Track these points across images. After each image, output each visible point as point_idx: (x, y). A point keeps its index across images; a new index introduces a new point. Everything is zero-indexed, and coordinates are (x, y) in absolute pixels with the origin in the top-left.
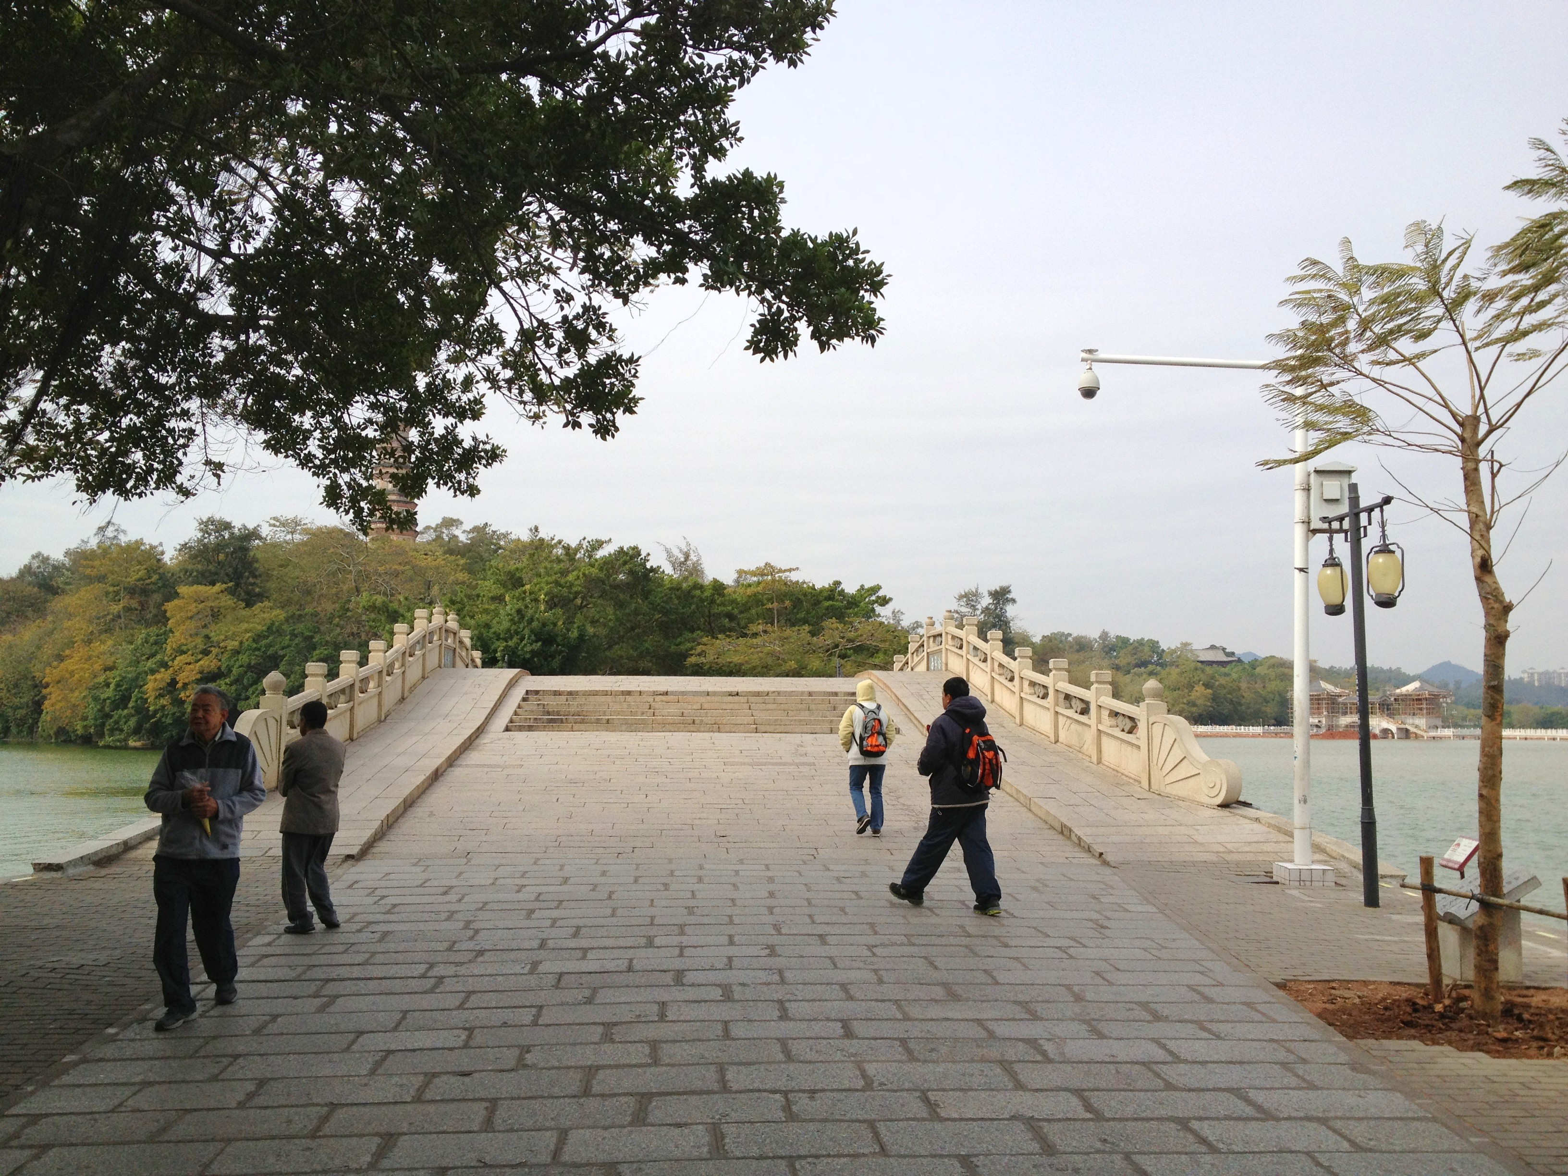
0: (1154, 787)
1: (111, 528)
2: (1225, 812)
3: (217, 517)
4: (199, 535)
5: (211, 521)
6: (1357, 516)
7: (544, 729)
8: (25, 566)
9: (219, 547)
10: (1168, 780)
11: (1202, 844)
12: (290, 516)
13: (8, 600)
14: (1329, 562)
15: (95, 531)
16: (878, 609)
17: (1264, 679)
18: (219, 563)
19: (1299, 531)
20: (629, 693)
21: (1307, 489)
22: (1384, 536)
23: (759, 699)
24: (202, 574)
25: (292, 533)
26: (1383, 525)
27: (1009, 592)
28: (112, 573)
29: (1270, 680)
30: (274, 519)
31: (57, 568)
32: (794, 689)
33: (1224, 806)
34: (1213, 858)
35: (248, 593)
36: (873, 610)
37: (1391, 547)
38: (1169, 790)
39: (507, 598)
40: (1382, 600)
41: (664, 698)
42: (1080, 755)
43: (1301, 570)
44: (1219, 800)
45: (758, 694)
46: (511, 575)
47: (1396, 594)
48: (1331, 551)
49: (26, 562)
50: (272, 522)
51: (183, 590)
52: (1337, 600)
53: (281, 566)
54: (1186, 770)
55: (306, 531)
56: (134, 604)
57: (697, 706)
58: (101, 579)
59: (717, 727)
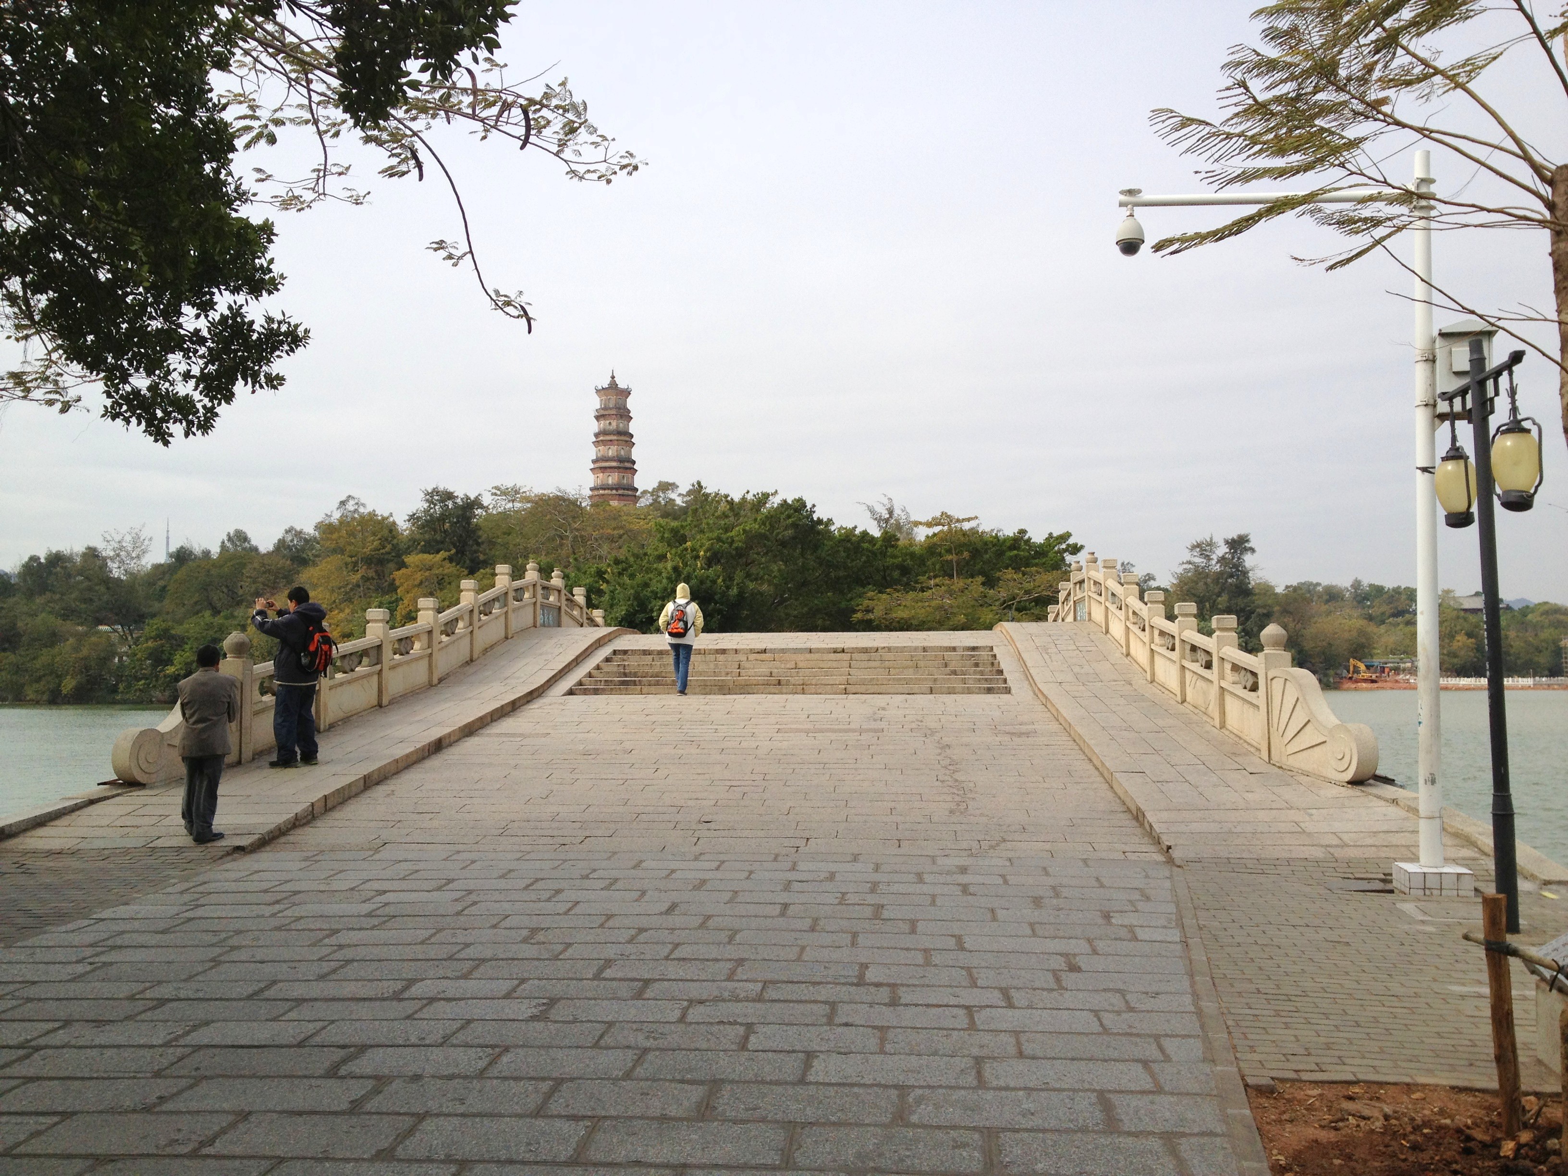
0: (1275, 758)
1: (351, 502)
2: (1356, 791)
3: (441, 488)
4: (426, 505)
5: (435, 491)
6: (1482, 384)
7: (611, 692)
8: (279, 540)
9: (443, 518)
10: (1292, 748)
11: (1309, 834)
12: (510, 485)
13: (264, 573)
14: (1451, 454)
15: (337, 505)
16: (1069, 558)
17: (1537, 627)
18: (445, 531)
19: (1421, 417)
20: (723, 651)
21: (1431, 360)
22: (1514, 410)
23: (864, 656)
24: (428, 542)
25: (513, 501)
26: (1513, 392)
27: (1248, 541)
28: (350, 544)
29: (1542, 627)
30: (497, 488)
31: (309, 542)
32: (910, 644)
33: (1357, 782)
34: (1318, 853)
35: (472, 561)
36: (1063, 559)
37: (1526, 425)
38: (1292, 762)
39: (668, 555)
40: (1512, 499)
41: (758, 656)
42: (1205, 718)
43: (1424, 470)
44: (1349, 775)
45: (865, 650)
46: (675, 531)
47: (1532, 491)
48: (1454, 439)
49: (280, 536)
50: (494, 491)
51: (409, 559)
52: (1461, 507)
53: (505, 533)
54: (1309, 737)
55: (527, 499)
56: (371, 573)
57: (791, 665)
58: (342, 551)
59: (803, 689)
